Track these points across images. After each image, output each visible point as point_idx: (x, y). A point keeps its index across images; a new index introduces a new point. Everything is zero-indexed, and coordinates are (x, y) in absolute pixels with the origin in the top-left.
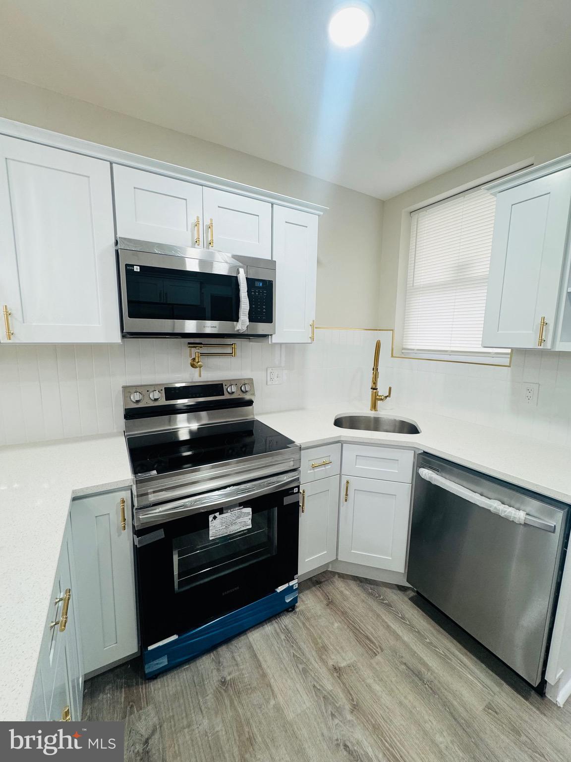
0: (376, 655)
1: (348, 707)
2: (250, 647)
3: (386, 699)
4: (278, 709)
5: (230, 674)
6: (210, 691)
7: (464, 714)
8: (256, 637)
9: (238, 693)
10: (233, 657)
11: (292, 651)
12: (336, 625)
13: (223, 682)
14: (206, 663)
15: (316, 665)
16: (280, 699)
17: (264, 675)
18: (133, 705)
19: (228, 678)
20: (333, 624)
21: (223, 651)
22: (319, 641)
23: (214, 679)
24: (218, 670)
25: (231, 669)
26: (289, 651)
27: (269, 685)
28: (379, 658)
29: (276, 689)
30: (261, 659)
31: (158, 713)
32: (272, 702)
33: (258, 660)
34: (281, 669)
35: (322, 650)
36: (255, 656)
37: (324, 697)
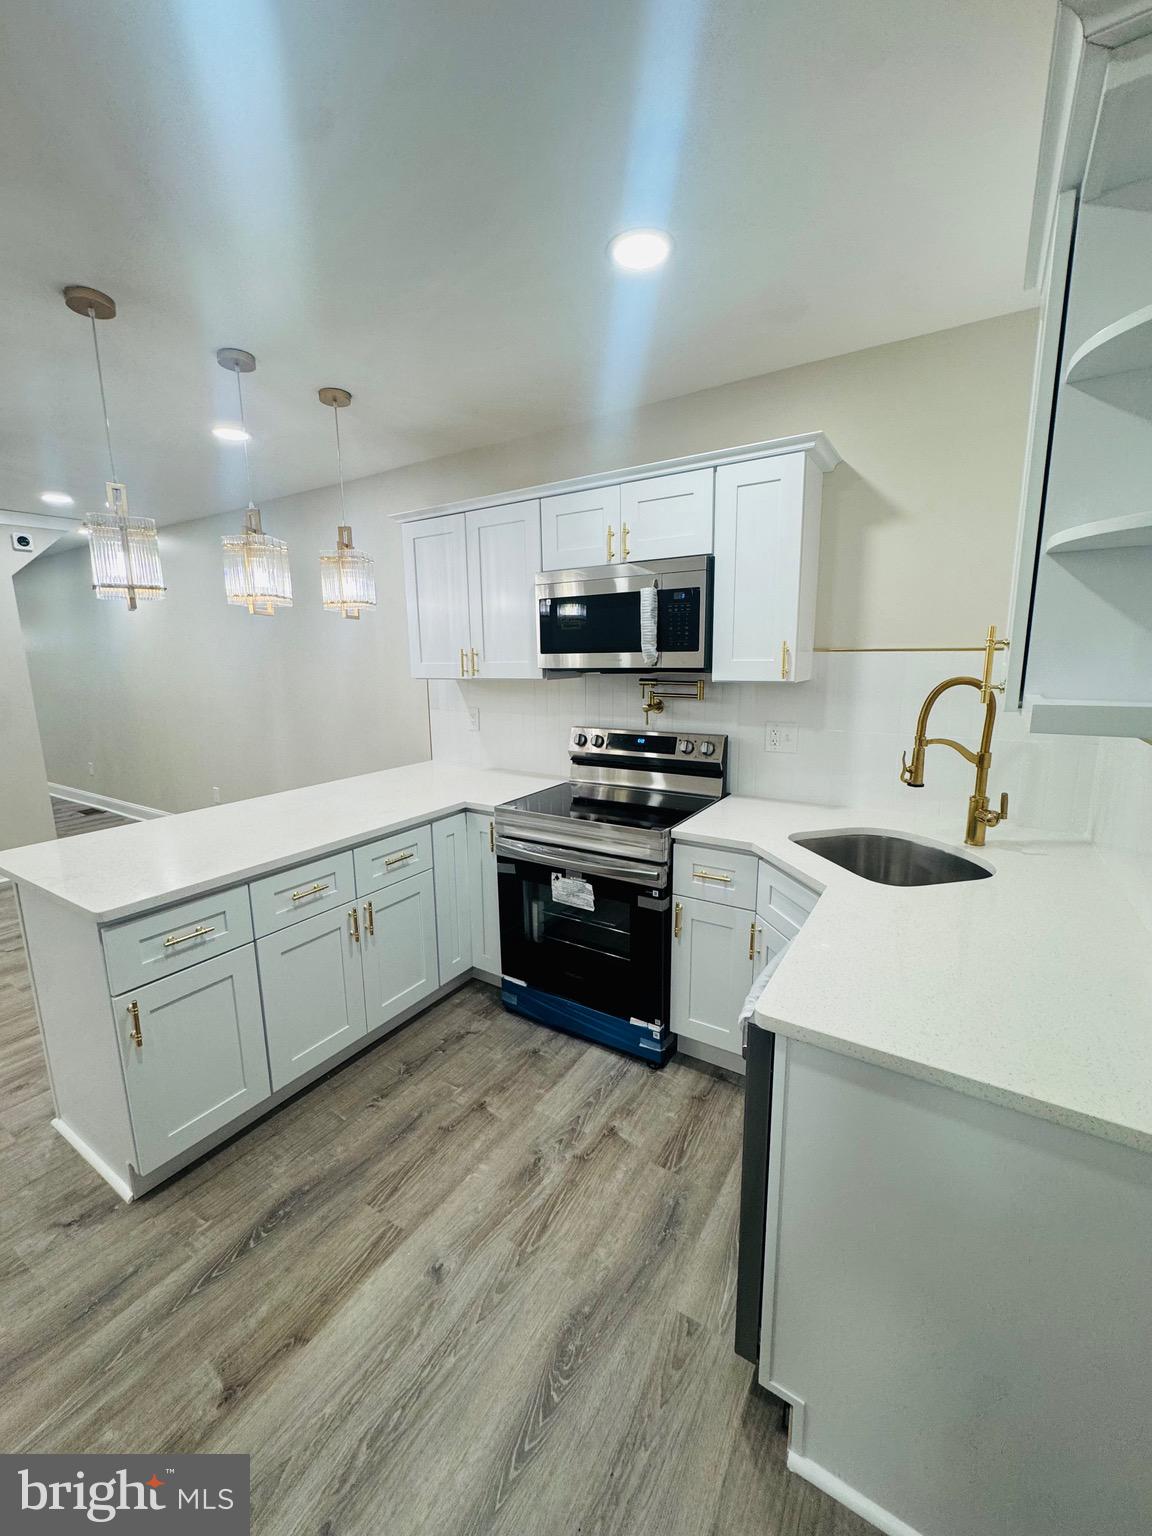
0: (664, 1167)
1: (578, 1152)
2: (581, 1055)
3: (612, 1187)
4: (539, 1097)
5: (546, 1052)
6: (523, 1047)
7: (657, 1284)
8: (594, 1053)
9: (533, 1065)
10: (562, 1047)
11: (603, 1086)
12: (672, 1115)
13: (535, 1052)
14: (543, 1033)
15: (603, 1111)
16: (547, 1096)
17: (561, 1076)
18: (486, 1013)
19: (541, 1053)
20: (669, 1110)
21: (562, 1039)
22: (635, 1105)
23: (531, 1046)
24: (543, 1044)
25: (550, 1051)
26: (601, 1084)
27: (555, 1083)
28: (662, 1171)
29: (556, 1088)
30: (575, 1067)
31: (489, 1028)
32: (542, 1091)
33: (573, 1065)
34: (577, 1086)
35: (626, 1111)
36: (575, 1061)
37: (573, 1129)
